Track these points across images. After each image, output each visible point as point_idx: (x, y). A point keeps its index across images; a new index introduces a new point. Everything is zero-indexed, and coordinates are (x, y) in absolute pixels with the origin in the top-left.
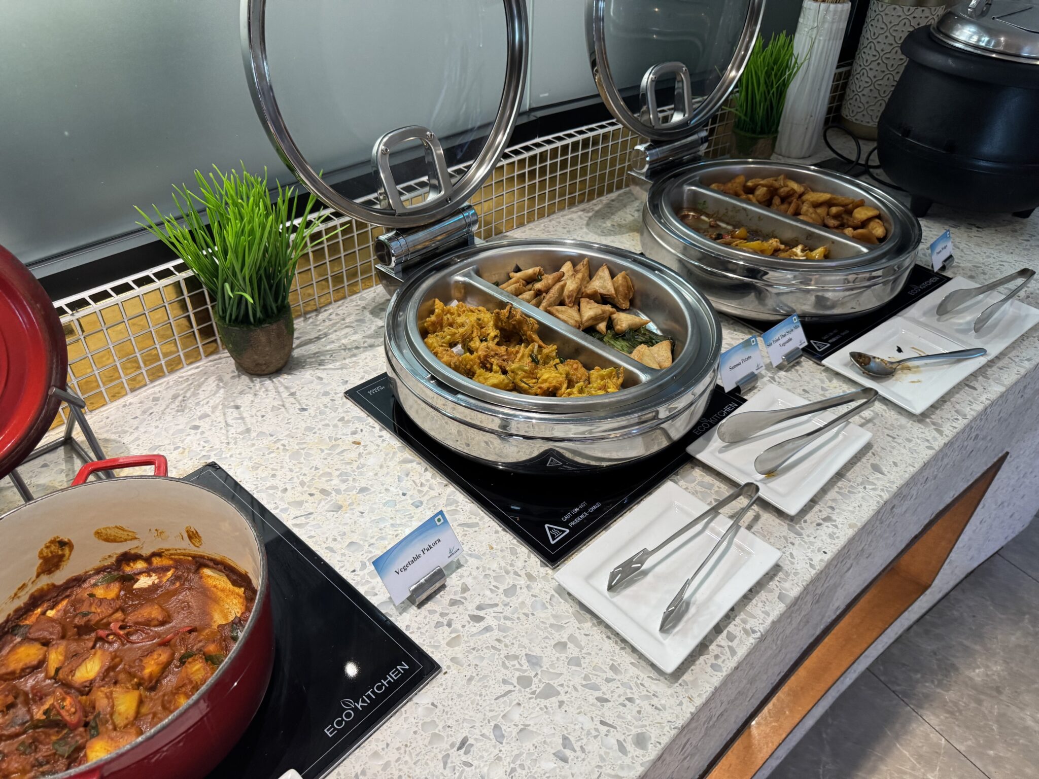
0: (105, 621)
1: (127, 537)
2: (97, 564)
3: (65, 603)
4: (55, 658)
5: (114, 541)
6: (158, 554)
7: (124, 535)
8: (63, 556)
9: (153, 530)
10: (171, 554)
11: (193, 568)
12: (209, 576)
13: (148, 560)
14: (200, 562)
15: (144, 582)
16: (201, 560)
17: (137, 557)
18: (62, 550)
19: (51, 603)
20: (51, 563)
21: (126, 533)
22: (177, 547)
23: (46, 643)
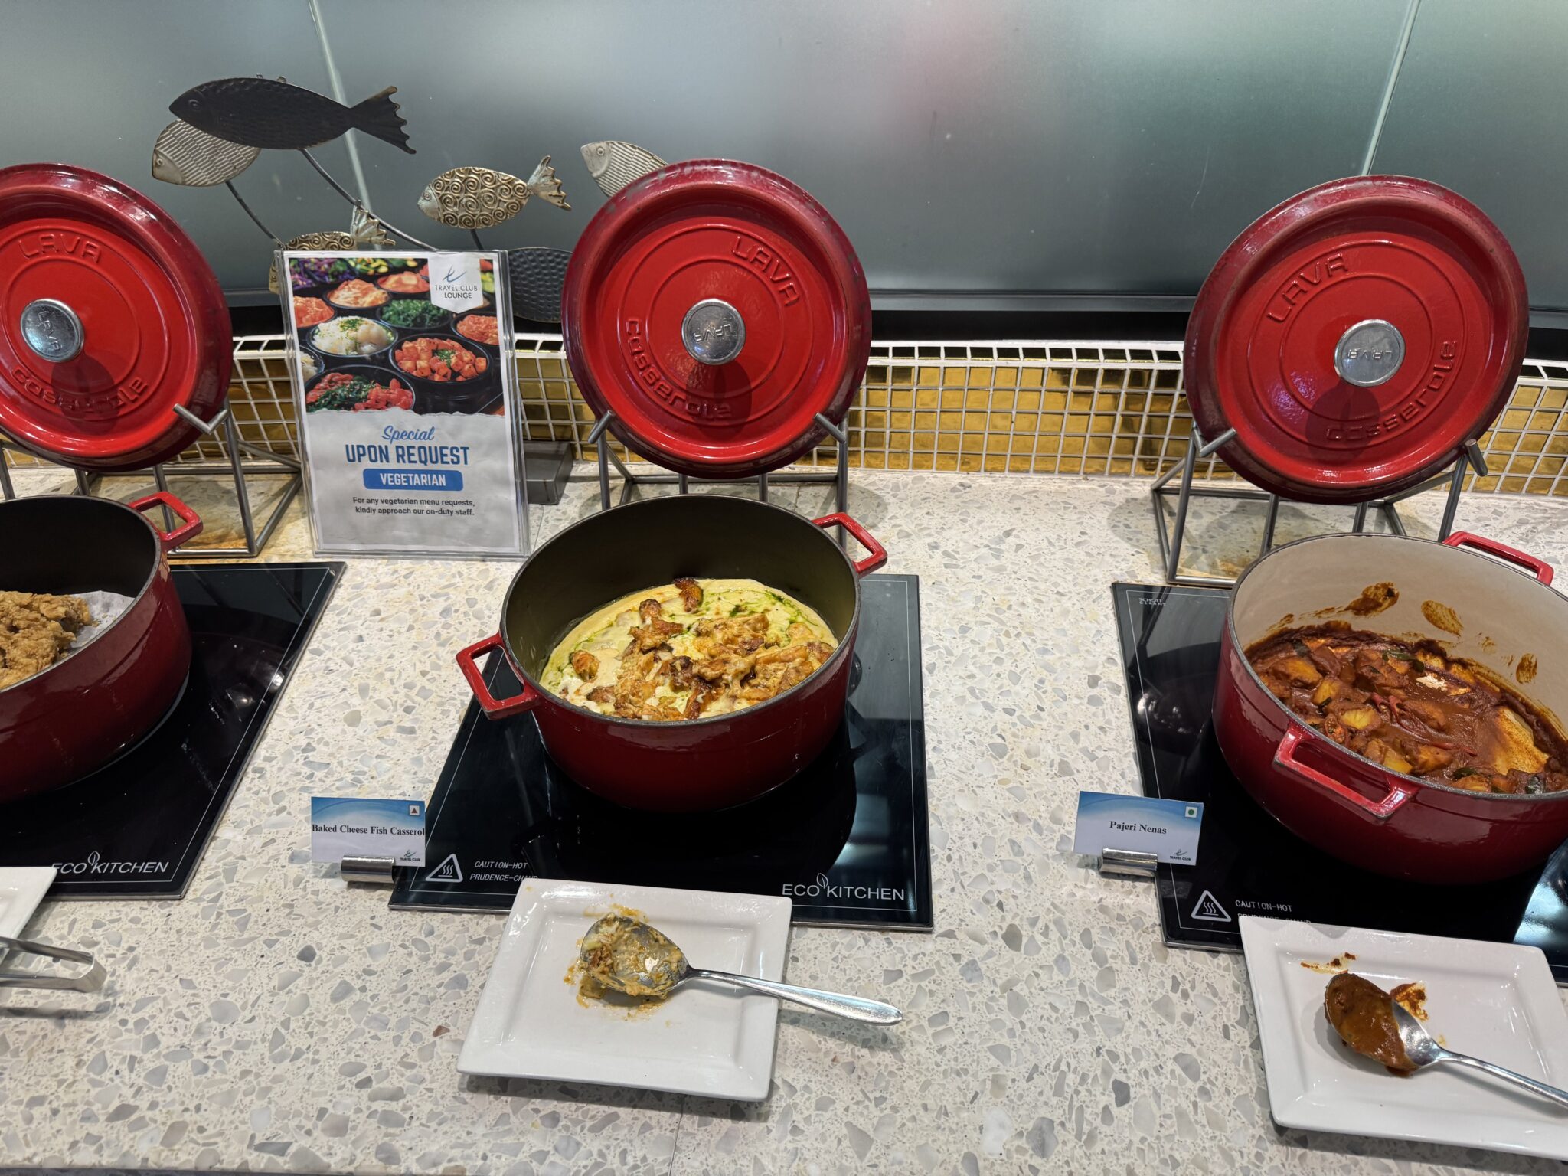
0: (1387, 689)
1: (1450, 626)
2: (1398, 634)
3: (1346, 650)
4: (1327, 689)
5: (1434, 623)
6: (1463, 664)
7: (1448, 620)
8: (1380, 605)
9: (1483, 637)
10: (1479, 673)
11: (1494, 701)
12: (1507, 720)
13: (1448, 663)
14: (1508, 700)
15: (1430, 680)
16: (1512, 699)
17: (1440, 653)
18: (1385, 599)
19: (1336, 642)
20: (1366, 605)
21: (1452, 621)
22: (1492, 668)
23: (1323, 672)
